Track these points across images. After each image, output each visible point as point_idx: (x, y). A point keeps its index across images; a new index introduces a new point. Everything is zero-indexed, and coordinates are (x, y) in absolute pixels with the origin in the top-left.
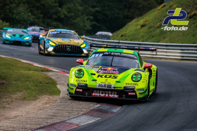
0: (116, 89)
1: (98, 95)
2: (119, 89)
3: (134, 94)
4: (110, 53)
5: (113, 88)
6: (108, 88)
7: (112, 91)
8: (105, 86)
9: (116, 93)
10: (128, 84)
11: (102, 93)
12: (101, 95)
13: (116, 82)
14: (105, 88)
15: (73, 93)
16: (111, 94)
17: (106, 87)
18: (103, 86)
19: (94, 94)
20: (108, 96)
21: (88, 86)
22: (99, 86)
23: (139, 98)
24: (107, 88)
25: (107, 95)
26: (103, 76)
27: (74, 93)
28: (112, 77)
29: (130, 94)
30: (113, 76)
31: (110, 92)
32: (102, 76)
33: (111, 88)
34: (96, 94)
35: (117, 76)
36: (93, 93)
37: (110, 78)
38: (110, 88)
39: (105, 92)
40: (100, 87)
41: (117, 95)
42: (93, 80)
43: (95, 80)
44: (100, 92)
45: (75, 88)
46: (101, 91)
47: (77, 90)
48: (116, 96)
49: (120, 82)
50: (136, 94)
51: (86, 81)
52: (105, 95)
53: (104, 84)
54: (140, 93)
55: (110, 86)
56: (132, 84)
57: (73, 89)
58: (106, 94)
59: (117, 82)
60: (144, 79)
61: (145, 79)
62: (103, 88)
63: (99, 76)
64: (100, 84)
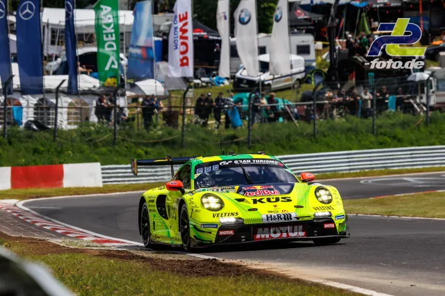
0: (300, 220)
1: (267, 236)
3: (332, 226)
4: (231, 162)
5: (295, 220)
6: (285, 220)
7: (293, 224)
8: (279, 217)
9: (301, 227)
10: (318, 209)
11: (275, 233)
12: (273, 235)
13: (295, 207)
14: (281, 221)
15: (211, 241)
16: (293, 232)
17: (281, 219)
18: (276, 217)
19: (258, 236)
20: (288, 235)
21: (246, 223)
23: (339, 232)
24: (283, 221)
25: (284, 235)
26: (265, 201)
28: (281, 200)
29: (326, 226)
30: (282, 198)
31: (289, 228)
32: (262, 200)
33: (291, 219)
34: (263, 236)
35: (290, 198)
36: (256, 233)
38: (290, 221)
39: (281, 228)
40: (270, 221)
41: (303, 231)
43: (255, 209)
44: (270, 230)
45: (216, 230)
46: (272, 229)
47: (221, 233)
48: (302, 234)
49: (302, 207)
51: (237, 214)
52: (281, 235)
53: (276, 215)
54: (339, 224)
55: (288, 216)
56: (323, 207)
57: (210, 233)
58: (281, 232)
59: (297, 207)
61: (336, 196)
62: (276, 221)
63: (255, 202)
64: (269, 216)
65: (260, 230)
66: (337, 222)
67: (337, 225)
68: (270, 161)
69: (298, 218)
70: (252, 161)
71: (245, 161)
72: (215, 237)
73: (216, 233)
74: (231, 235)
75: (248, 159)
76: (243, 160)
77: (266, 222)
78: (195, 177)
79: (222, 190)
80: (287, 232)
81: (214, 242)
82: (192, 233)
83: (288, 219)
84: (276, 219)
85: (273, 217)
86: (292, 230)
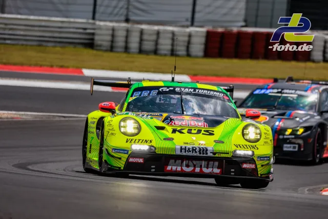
0: (217, 155)
1: (179, 169)
2: (223, 155)
3: (253, 166)
4: (172, 89)
5: (211, 155)
6: (200, 153)
7: (209, 159)
8: (194, 150)
9: (216, 163)
10: (240, 147)
11: (188, 166)
12: (185, 169)
13: (215, 141)
14: (195, 154)
15: (120, 168)
16: (207, 168)
17: (196, 152)
18: (191, 150)
19: (169, 168)
20: (201, 170)
21: (158, 152)
22: (181, 151)
23: (261, 175)
24: (198, 154)
25: (198, 170)
27: (123, 166)
28: (203, 132)
29: (245, 166)
30: (204, 131)
31: (203, 163)
32: (183, 131)
33: (207, 154)
34: (174, 168)
35: (213, 131)
36: (167, 165)
37: (201, 134)
38: (205, 155)
39: (195, 162)
40: (184, 154)
41: (218, 168)
42: (165, 139)
43: (171, 139)
44: (182, 162)
45: (126, 156)
46: (184, 162)
47: (131, 160)
48: (217, 171)
49: (223, 142)
50: (256, 166)
51: (151, 141)
52: (194, 169)
53: (191, 147)
56: (246, 146)
57: (120, 158)
58: (195, 166)
59: (216, 142)
61: (267, 137)
62: (190, 154)
63: (174, 131)
64: (183, 147)
65: (172, 161)
66: (259, 163)
67: (259, 166)
68: (215, 93)
69: (214, 154)
70: (195, 90)
71: (187, 90)
72: (124, 163)
73: (125, 160)
74: (141, 163)
75: (191, 88)
76: (185, 88)
77: (178, 153)
78: (130, 101)
79: (147, 116)
80: (201, 167)
81: (122, 168)
82: (105, 157)
83: (203, 154)
84: (190, 151)
85: (187, 149)
86: (206, 166)
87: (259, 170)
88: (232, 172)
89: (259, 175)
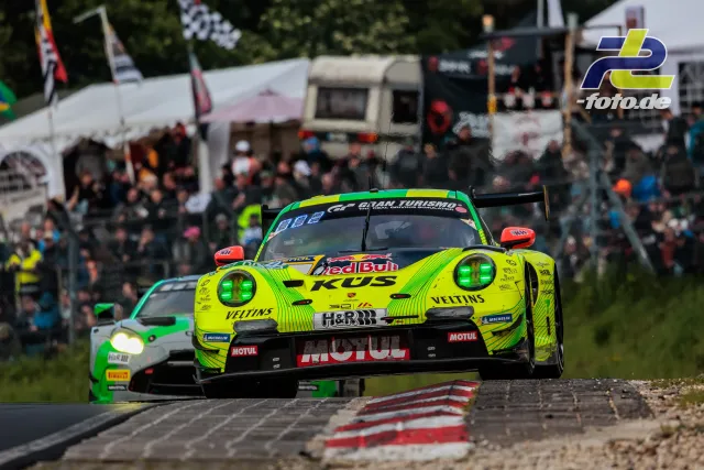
0: (394, 323)
1: (325, 357)
2: (406, 322)
3: (472, 336)
4: (353, 205)
6: (362, 323)
8: (349, 316)
9: (396, 339)
10: (444, 301)
11: (341, 350)
12: (336, 356)
13: (392, 296)
14: (352, 326)
15: (219, 369)
17: (353, 322)
18: (343, 318)
19: (305, 358)
20: (367, 355)
21: (281, 329)
22: (324, 323)
23: (494, 352)
24: (357, 325)
25: (361, 355)
26: (338, 284)
27: (223, 366)
28: (373, 281)
29: (453, 337)
30: (377, 279)
31: (370, 341)
33: (374, 322)
34: (315, 358)
35: (395, 277)
36: (301, 352)
37: (368, 286)
38: (371, 325)
39: (353, 341)
40: (329, 327)
41: (401, 348)
42: (295, 304)
43: (307, 302)
44: (329, 344)
45: (227, 345)
46: (334, 343)
47: (236, 352)
48: (399, 354)
49: (407, 296)
50: (479, 335)
51: (269, 311)
52: (354, 355)
53: (343, 313)
54: (494, 334)
55: (368, 316)
56: (458, 297)
57: (217, 352)
58: (354, 349)
59: (396, 297)
60: (506, 278)
61: (509, 275)
62: (343, 326)
63: (317, 286)
64: (328, 315)
65: (309, 345)
67: (487, 336)
68: (439, 204)
69: (389, 320)
70: (397, 204)
71: (382, 203)
72: (224, 361)
73: (225, 353)
74: (252, 356)
75: (392, 200)
76: (381, 201)
77: (320, 327)
79: (281, 264)
80: (366, 348)
81: (223, 371)
83: (368, 322)
84: (341, 321)
85: (335, 318)
86: (376, 346)
87: (488, 343)
88: (432, 352)
89: (491, 353)
